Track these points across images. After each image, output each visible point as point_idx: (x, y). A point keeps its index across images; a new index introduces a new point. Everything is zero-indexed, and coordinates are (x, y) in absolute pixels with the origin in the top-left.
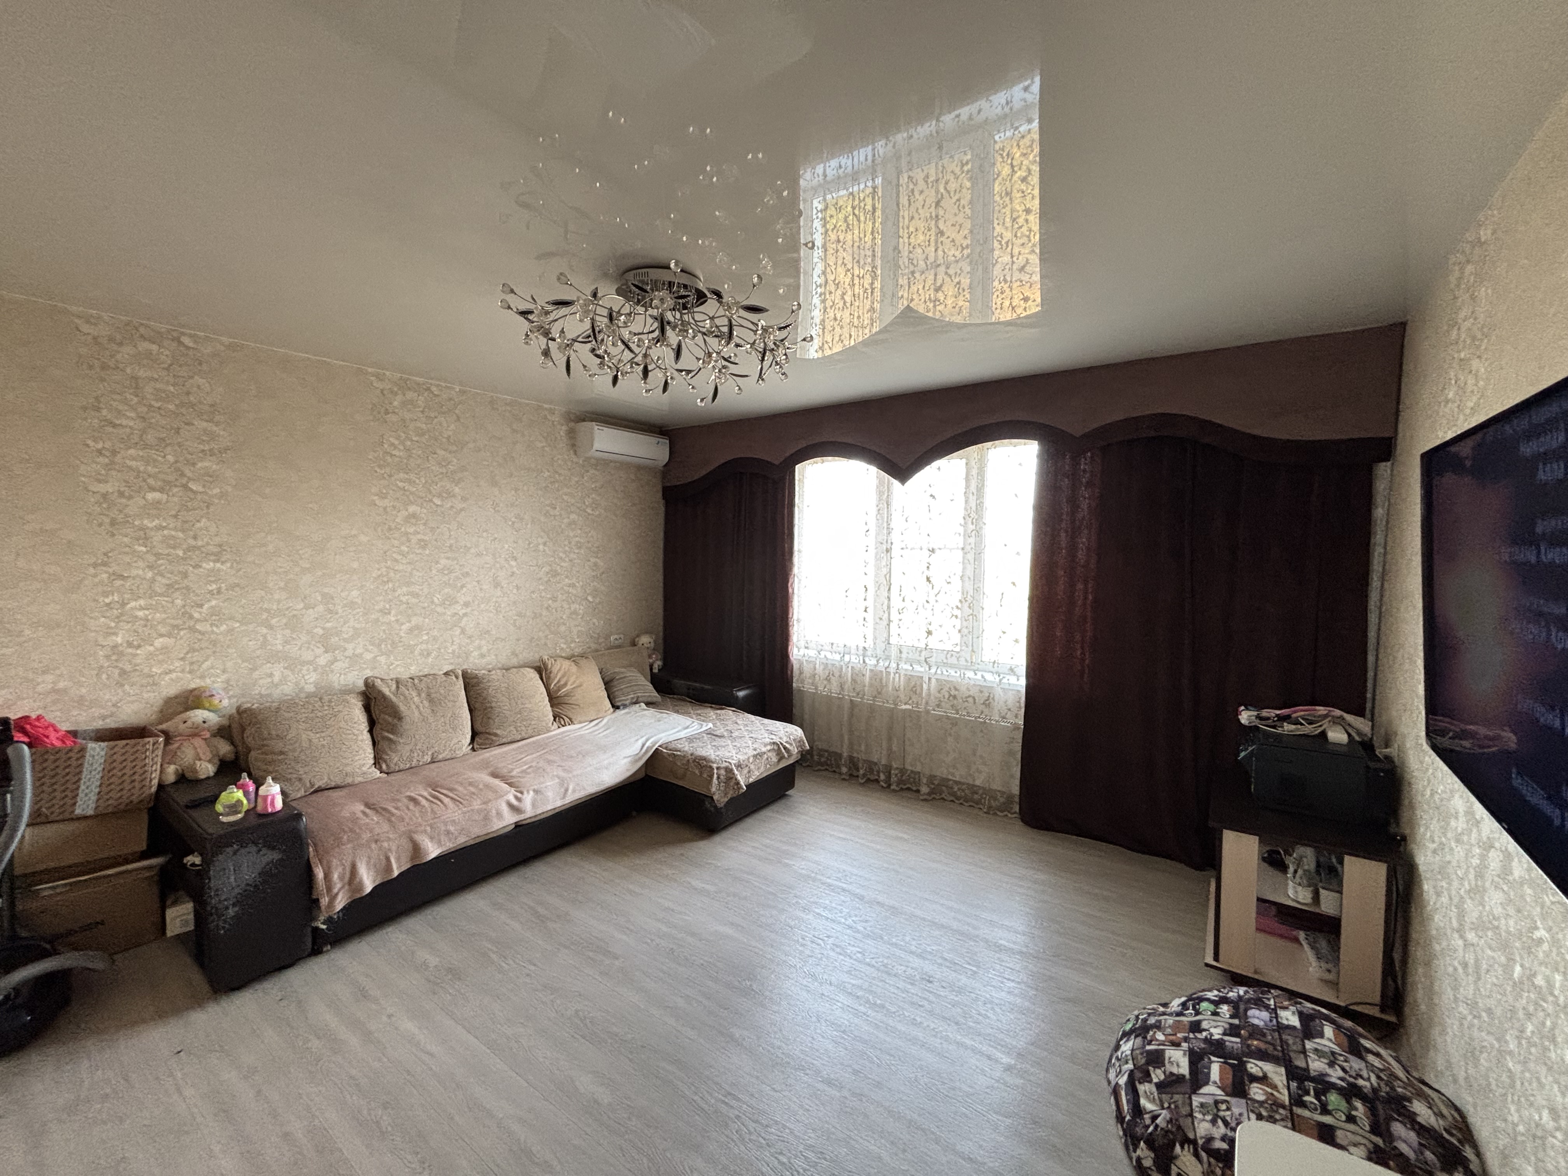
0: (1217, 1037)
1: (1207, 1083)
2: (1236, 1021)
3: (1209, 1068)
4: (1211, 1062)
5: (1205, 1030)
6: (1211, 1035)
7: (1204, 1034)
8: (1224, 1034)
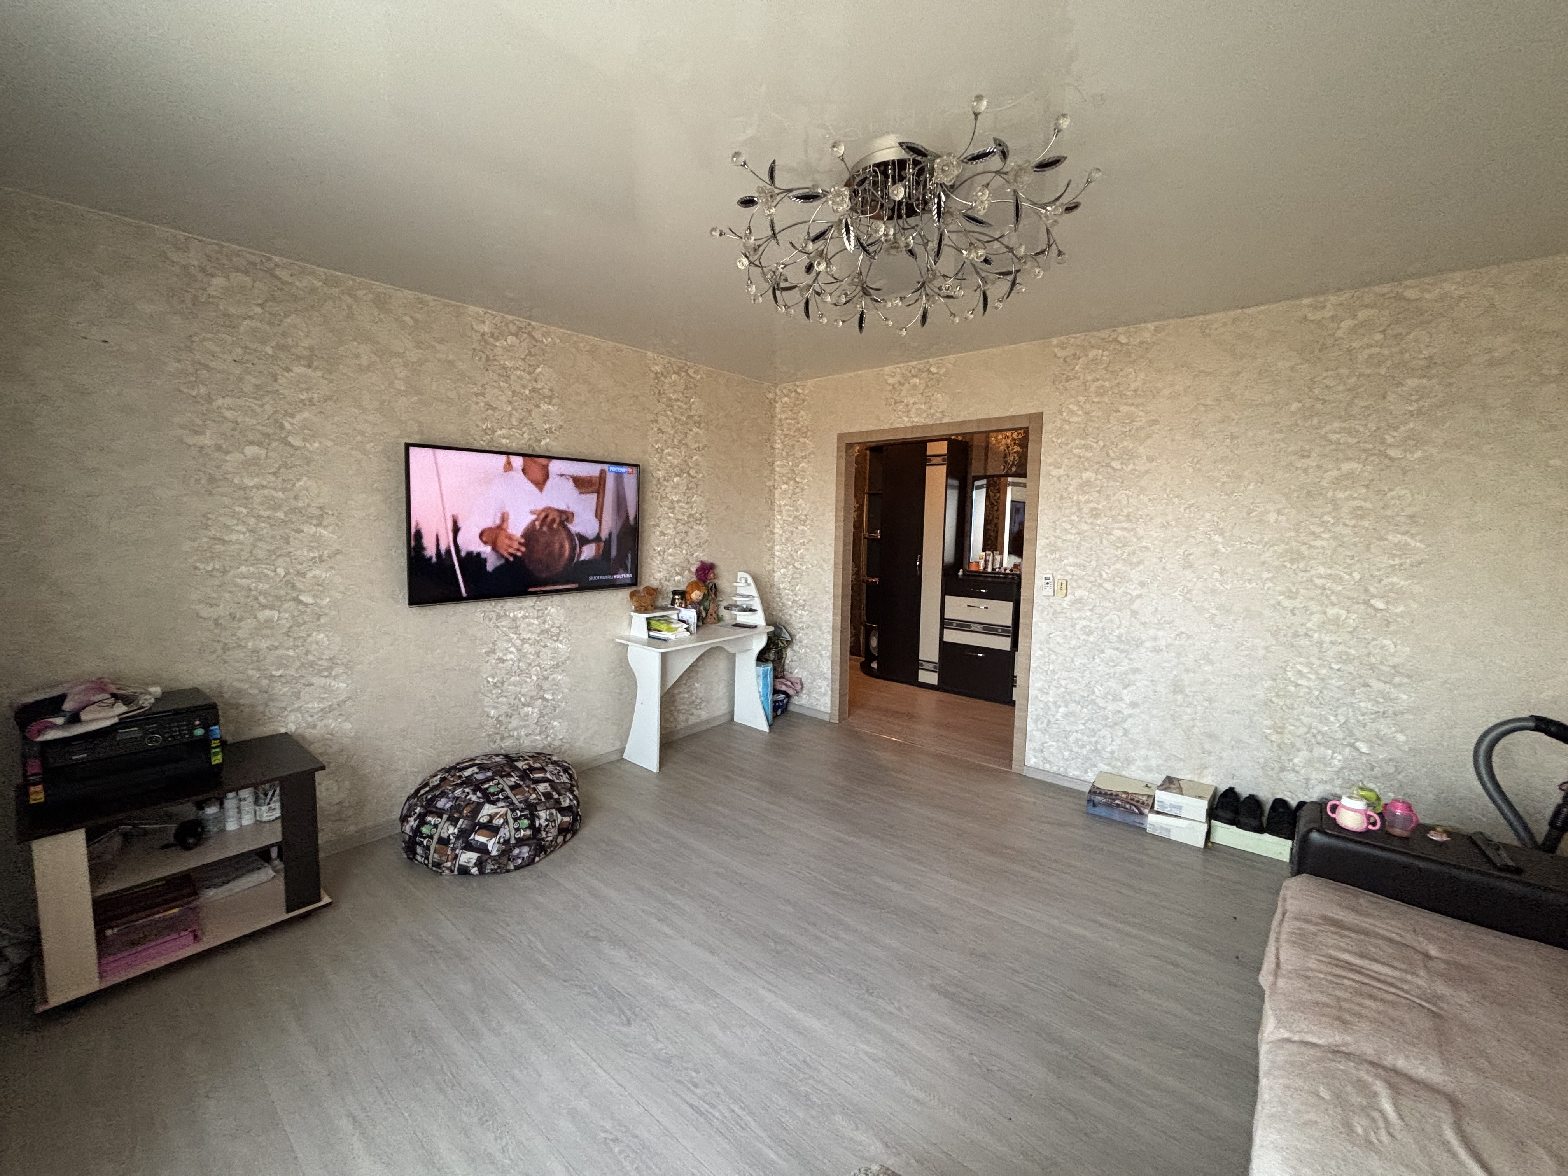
0: (456, 831)
1: (487, 845)
2: (445, 816)
3: (478, 841)
4: (474, 839)
5: (449, 836)
6: (454, 834)
7: (451, 837)
8: (455, 826)
